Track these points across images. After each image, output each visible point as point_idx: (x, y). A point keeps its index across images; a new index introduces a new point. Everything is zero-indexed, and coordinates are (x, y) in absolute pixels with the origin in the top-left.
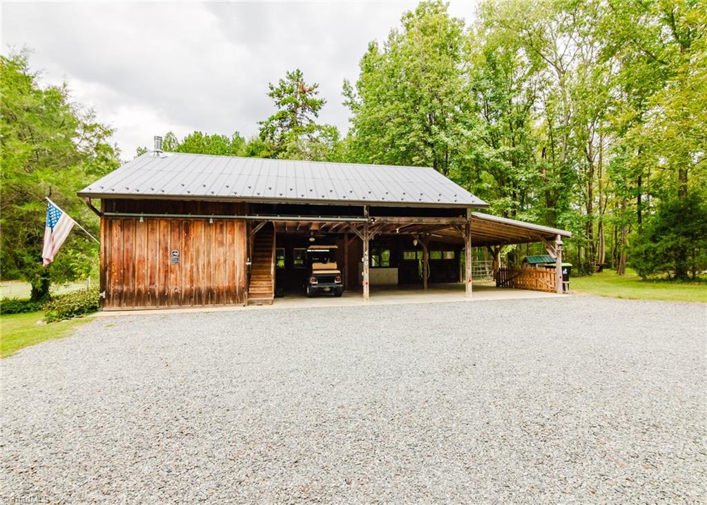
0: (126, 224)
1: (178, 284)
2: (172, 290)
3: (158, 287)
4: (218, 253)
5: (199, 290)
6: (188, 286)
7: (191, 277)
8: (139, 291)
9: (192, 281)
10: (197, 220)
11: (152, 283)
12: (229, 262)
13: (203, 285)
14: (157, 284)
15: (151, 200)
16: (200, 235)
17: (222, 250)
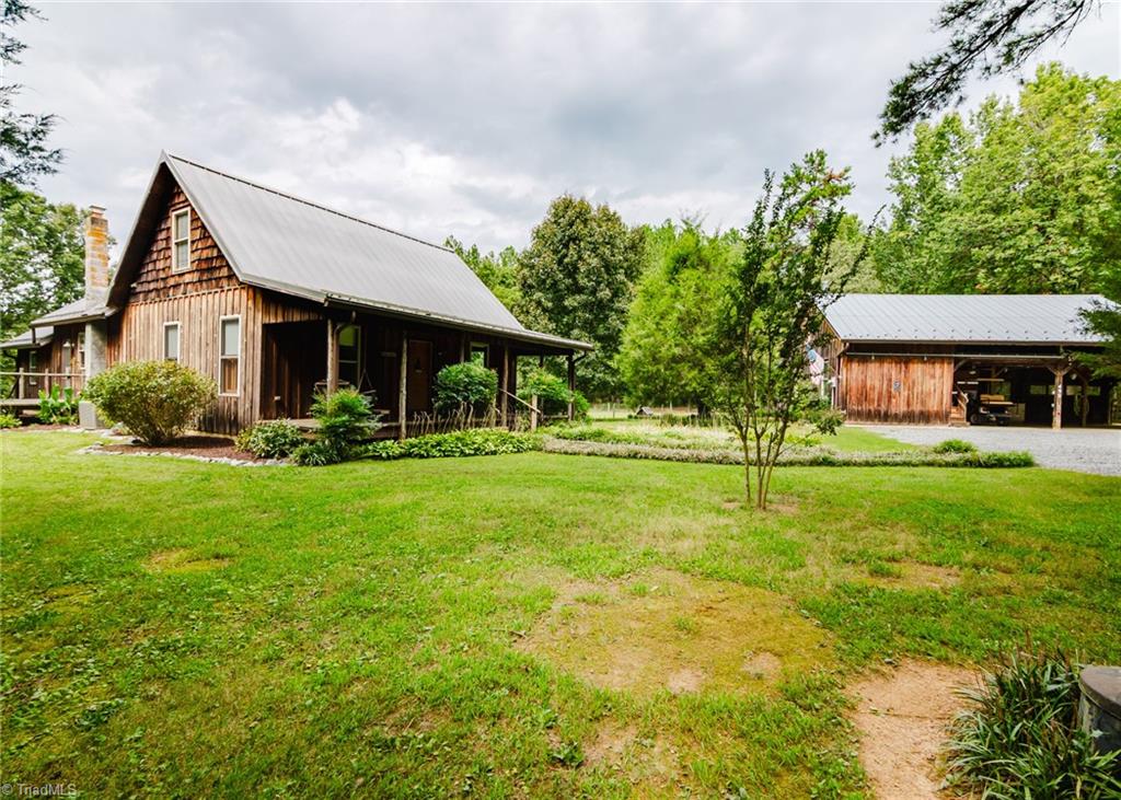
0: (864, 360)
1: (900, 407)
2: (893, 410)
3: (883, 408)
4: (930, 385)
5: (913, 412)
6: (905, 409)
7: (908, 402)
8: (870, 411)
9: (908, 405)
10: (915, 357)
11: (879, 405)
12: (938, 391)
13: (917, 408)
14: (883, 405)
15: (894, 345)
16: (917, 370)
17: (932, 382)
